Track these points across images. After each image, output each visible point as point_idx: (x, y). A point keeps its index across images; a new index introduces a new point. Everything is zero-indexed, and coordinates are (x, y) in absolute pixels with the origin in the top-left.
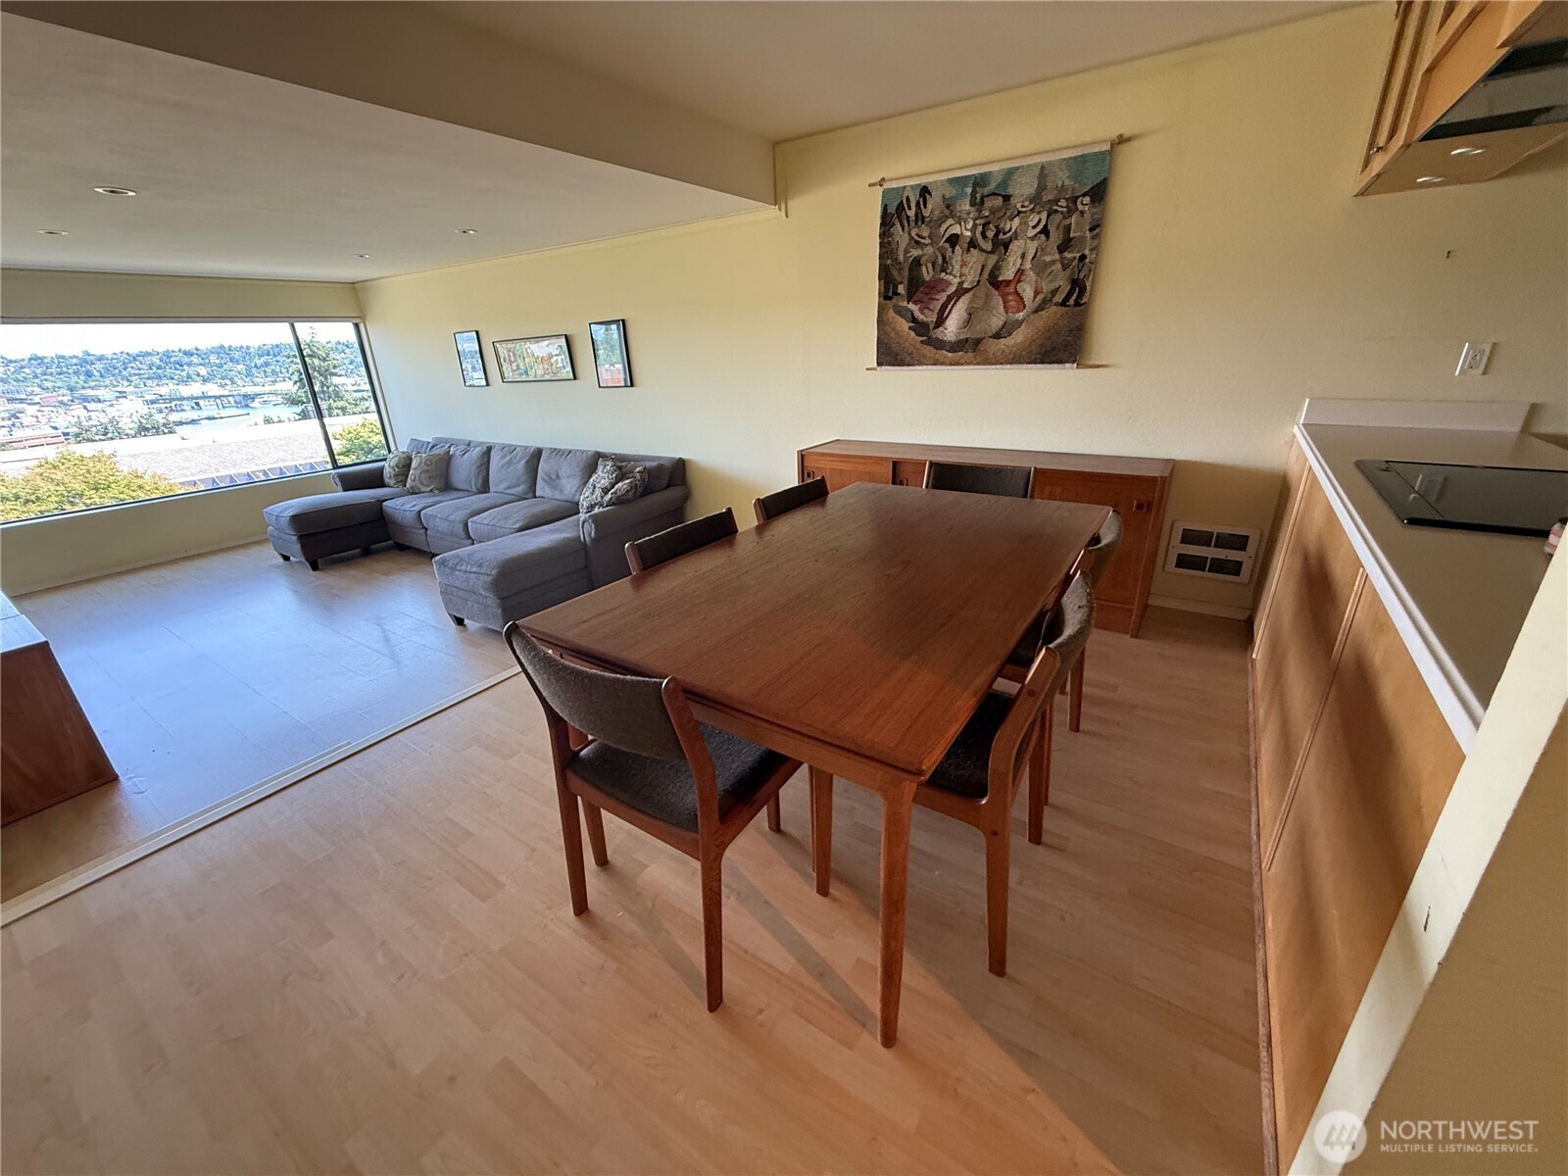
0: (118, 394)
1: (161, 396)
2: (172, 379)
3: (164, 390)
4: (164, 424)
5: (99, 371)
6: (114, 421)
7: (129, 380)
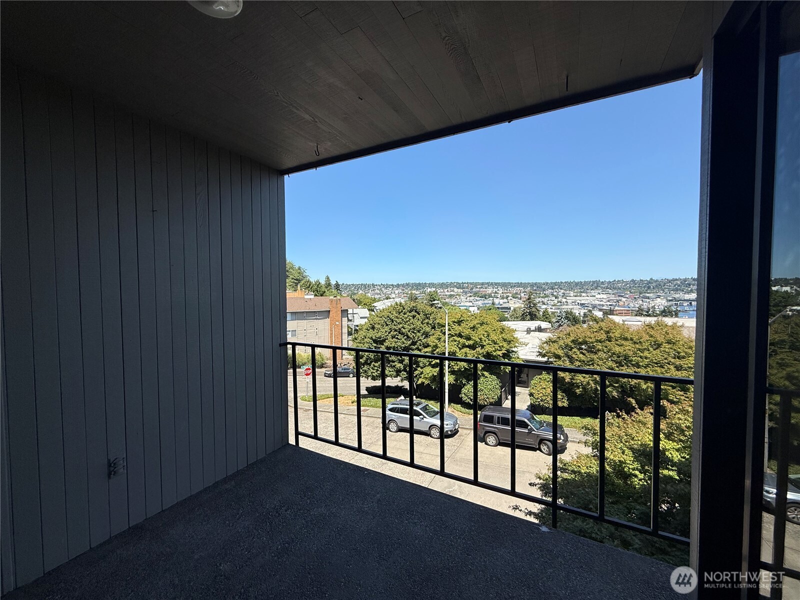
4: (674, 311)
5: (653, 287)
6: (653, 307)
7: (663, 291)
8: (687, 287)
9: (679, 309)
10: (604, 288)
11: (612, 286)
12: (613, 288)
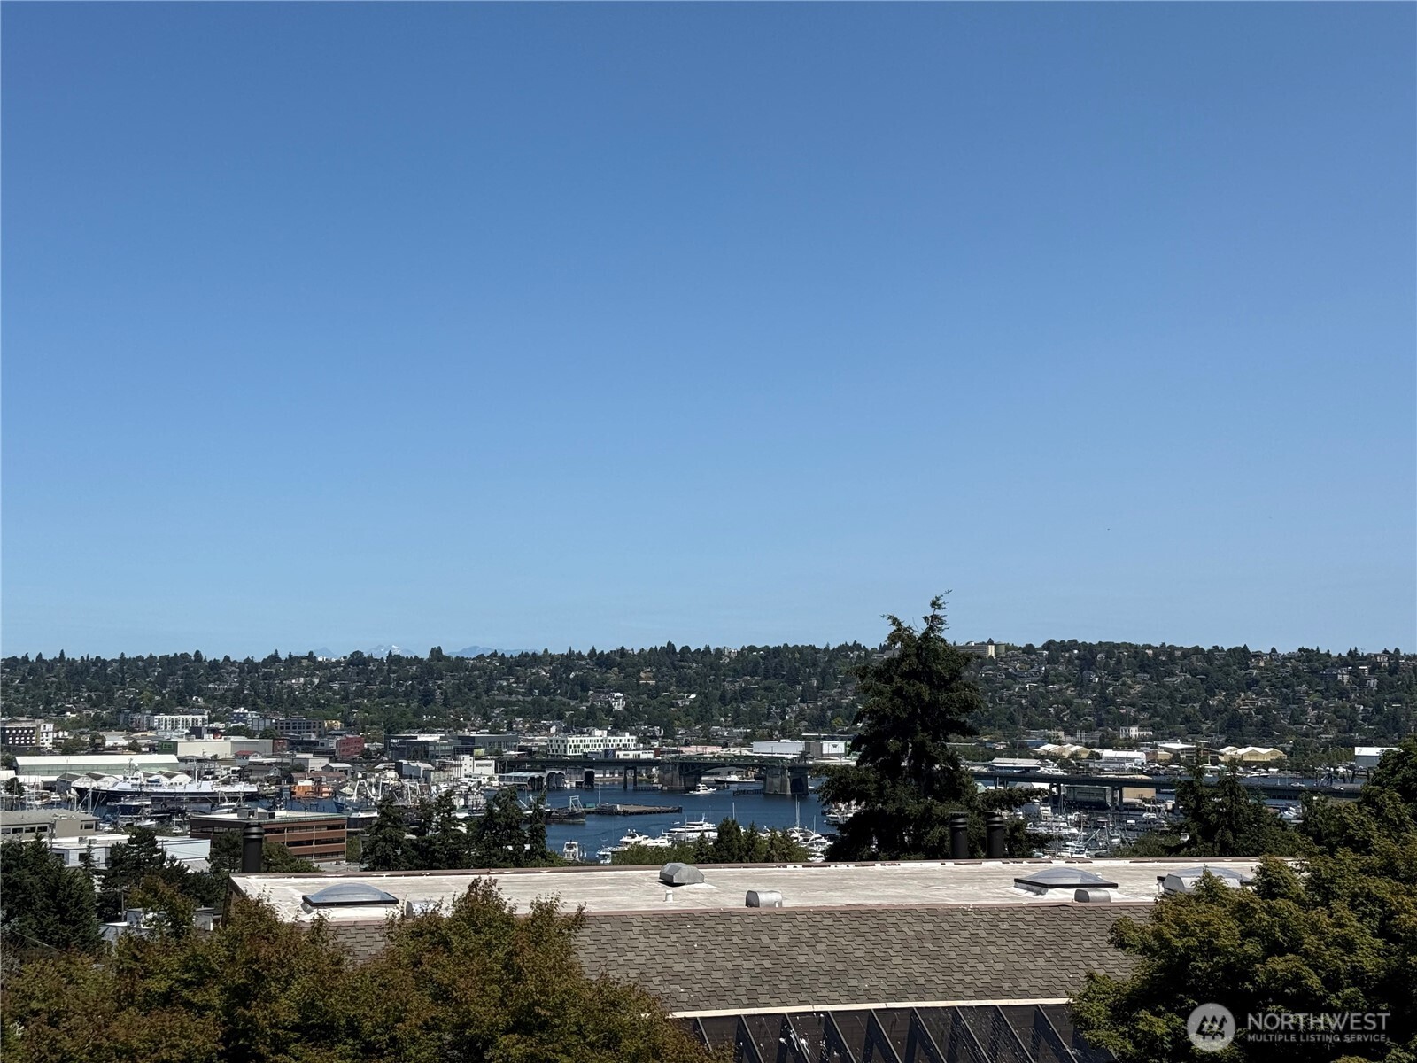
0: (459, 744)
1: (530, 752)
2: (560, 717)
3: (539, 740)
4: (530, 819)
5: (444, 693)
6: (445, 802)
7: (486, 717)
8: (574, 697)
9: (546, 807)
10: (222, 699)
11: (261, 686)
12: (268, 701)
